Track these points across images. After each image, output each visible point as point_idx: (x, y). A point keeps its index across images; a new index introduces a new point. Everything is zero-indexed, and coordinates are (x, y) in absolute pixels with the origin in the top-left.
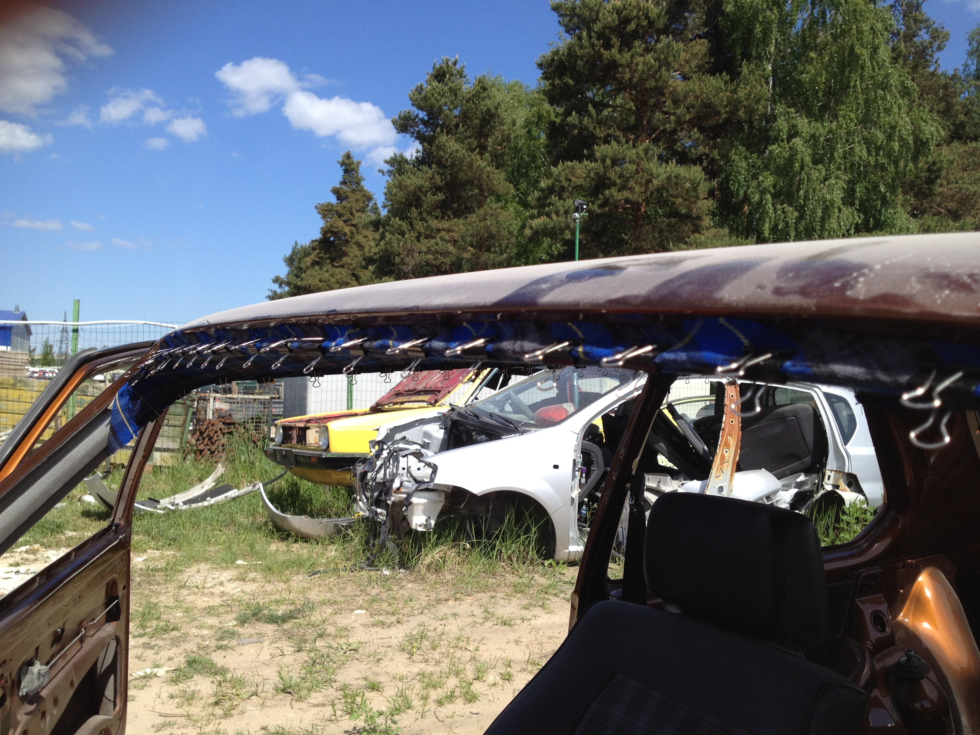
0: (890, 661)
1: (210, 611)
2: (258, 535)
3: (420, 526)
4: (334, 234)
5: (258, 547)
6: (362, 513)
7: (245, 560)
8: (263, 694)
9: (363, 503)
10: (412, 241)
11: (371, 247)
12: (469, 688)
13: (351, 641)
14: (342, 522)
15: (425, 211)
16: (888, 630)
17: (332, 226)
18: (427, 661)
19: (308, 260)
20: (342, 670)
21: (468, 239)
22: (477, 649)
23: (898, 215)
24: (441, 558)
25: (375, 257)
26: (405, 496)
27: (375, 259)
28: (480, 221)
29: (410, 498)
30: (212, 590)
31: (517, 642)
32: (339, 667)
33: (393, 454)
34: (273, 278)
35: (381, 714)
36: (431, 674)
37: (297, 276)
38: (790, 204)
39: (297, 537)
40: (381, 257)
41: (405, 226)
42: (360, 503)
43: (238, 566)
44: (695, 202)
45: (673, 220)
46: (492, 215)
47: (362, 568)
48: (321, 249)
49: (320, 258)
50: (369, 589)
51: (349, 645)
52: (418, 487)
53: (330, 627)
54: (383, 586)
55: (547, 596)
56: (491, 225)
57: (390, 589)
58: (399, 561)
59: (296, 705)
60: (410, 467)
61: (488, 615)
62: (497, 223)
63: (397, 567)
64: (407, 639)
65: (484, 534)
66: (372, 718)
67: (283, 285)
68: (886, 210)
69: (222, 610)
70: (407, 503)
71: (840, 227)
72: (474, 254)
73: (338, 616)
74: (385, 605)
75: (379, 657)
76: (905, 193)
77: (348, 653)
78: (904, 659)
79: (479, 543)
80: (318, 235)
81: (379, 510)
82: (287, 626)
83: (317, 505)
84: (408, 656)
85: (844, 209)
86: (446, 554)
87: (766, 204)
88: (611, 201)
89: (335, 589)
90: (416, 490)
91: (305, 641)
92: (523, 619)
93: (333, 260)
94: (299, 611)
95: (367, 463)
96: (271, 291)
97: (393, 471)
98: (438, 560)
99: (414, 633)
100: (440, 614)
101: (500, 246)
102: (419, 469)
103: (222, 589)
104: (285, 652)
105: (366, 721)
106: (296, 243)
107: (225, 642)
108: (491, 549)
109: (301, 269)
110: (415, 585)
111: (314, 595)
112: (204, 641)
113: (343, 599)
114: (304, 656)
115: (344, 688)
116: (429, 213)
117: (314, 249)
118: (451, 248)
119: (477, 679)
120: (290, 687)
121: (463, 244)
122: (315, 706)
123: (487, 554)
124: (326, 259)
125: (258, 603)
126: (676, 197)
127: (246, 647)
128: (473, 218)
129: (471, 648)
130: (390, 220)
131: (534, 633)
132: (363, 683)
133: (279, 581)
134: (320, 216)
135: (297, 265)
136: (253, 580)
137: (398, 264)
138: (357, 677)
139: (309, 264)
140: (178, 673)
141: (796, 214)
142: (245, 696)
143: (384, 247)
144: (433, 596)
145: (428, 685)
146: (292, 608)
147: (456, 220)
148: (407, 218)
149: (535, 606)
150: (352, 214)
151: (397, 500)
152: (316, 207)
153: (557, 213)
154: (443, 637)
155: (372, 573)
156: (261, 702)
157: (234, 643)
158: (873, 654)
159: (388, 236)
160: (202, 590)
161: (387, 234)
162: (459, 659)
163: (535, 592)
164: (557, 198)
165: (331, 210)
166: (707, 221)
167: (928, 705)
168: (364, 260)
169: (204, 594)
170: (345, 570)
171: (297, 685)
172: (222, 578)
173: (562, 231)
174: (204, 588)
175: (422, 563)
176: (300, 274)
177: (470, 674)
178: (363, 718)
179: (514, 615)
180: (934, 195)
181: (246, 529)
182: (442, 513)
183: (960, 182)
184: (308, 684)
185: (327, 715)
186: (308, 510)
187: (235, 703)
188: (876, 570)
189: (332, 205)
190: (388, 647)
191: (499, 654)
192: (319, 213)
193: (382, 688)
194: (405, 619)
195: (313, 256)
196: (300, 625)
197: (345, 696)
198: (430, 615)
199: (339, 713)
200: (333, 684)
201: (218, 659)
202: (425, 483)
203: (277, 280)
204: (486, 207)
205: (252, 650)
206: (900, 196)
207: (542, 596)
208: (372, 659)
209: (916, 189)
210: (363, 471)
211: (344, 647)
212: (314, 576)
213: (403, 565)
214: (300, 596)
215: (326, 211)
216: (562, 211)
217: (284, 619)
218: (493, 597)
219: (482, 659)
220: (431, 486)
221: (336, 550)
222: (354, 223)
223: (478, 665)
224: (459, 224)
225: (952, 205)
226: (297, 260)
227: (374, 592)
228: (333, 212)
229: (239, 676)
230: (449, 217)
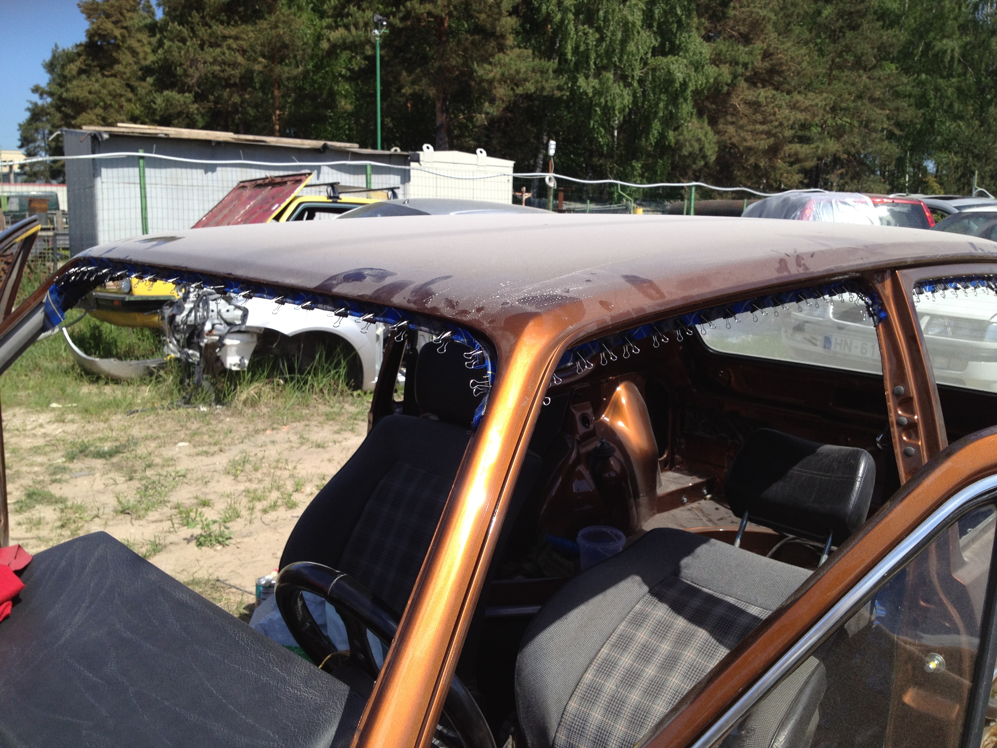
0: (590, 447)
1: (36, 450)
2: (67, 379)
3: (234, 365)
4: (103, 37)
5: (69, 390)
6: (173, 355)
7: (59, 403)
8: (104, 516)
9: (174, 345)
10: (195, 49)
11: (146, 53)
12: (290, 498)
13: (178, 469)
14: (152, 363)
15: (208, 14)
16: (591, 426)
17: (99, 28)
18: (250, 480)
19: (73, 68)
20: (174, 493)
21: (258, 48)
22: (295, 468)
23: (692, 39)
24: (256, 394)
25: (153, 66)
26: (217, 338)
27: (153, 69)
28: (271, 28)
29: (223, 340)
30: (33, 432)
31: (329, 460)
32: (171, 491)
33: (202, 298)
34: (32, 86)
35: (215, 522)
36: (256, 490)
37: (61, 85)
38: (591, 26)
39: (108, 379)
40: (160, 68)
41: (186, 32)
42: (171, 345)
43: (54, 409)
44: (499, 20)
45: (477, 37)
46: (284, 22)
47: (179, 406)
48: (88, 55)
49: (87, 65)
50: (189, 424)
51: (177, 472)
52: (229, 330)
53: (157, 458)
54: (203, 422)
55: (356, 422)
56: (284, 33)
57: (209, 424)
58: (215, 399)
59: (136, 523)
60: (220, 310)
61: (303, 441)
62: (291, 31)
63: (213, 404)
64: (230, 464)
65: (296, 371)
66: (208, 525)
67: (45, 96)
68: (681, 34)
69: (47, 449)
70: (220, 344)
71: (638, 50)
72: (265, 67)
73: (163, 449)
74: (206, 438)
75: (207, 480)
76: (700, 16)
77: (177, 479)
78: (599, 445)
79: (292, 379)
80: (83, 39)
81: (191, 352)
82: (115, 460)
83: (122, 348)
84: (233, 478)
85: (642, 32)
86: (261, 390)
87: (568, 24)
88: (413, 14)
89: (156, 427)
90: (229, 332)
91: (135, 471)
92: (335, 442)
93: (102, 68)
94: (125, 446)
95: (175, 307)
96: (31, 103)
97: (203, 314)
98: (253, 396)
99: (237, 458)
100: (260, 442)
101: (295, 56)
102: (228, 311)
103: (43, 430)
104: (118, 482)
105: (202, 528)
106: (56, 46)
107: (58, 477)
108: (304, 384)
109: (65, 77)
110: (232, 419)
111: (135, 432)
112: (37, 476)
113: (165, 434)
114: (135, 484)
115: (177, 507)
116: (212, 18)
117: (79, 55)
118: (240, 59)
119: (297, 491)
120: (128, 508)
121: (254, 55)
122: (153, 522)
123: (300, 389)
124: (95, 66)
125: (83, 442)
126: (480, 12)
127: (79, 480)
128: (263, 24)
129: (290, 467)
130: (168, 25)
131: (344, 452)
132: (195, 501)
133: (99, 422)
134: (84, 16)
135: (59, 72)
136: (73, 421)
137: (181, 76)
138: (188, 497)
139: (74, 72)
140: (20, 504)
141: (597, 36)
142: (88, 519)
143: (163, 57)
144: (251, 427)
145: (254, 498)
146: (117, 444)
147: (243, 26)
148: (188, 23)
149: (345, 430)
150: (122, 14)
151: (210, 342)
152: (78, 5)
153: (356, 26)
154: (264, 461)
155: (190, 410)
156: (104, 522)
157: (66, 476)
158: (579, 443)
159: (167, 43)
160: (24, 432)
161: (165, 41)
162: (279, 477)
163: (346, 419)
164: (355, 9)
165: (96, 10)
166: (510, 40)
167: (613, 475)
168: (141, 69)
169: (26, 436)
170: (163, 408)
171: (134, 506)
172: (41, 421)
173: (362, 45)
174: (25, 430)
175: (238, 400)
176: (64, 83)
177: (289, 486)
178: (199, 526)
179: (326, 439)
180: (728, 18)
181: (52, 373)
182: (256, 353)
183: (752, 5)
184: (144, 506)
185: (166, 528)
186: (114, 352)
187: (80, 525)
188: (587, 385)
189: (98, 4)
190: (213, 472)
191: (314, 471)
192: (83, 12)
193: (213, 504)
194: (226, 448)
195: (78, 64)
196: (128, 458)
197: (181, 513)
198: (250, 443)
199: (176, 526)
200: (167, 504)
201: (55, 490)
202: (236, 325)
203: (36, 89)
204: (278, 13)
205: (85, 482)
206: (696, 20)
207: (352, 422)
208: (200, 482)
209: (711, 12)
210: (171, 314)
211: (173, 474)
212: (132, 416)
213: (219, 401)
214: (122, 433)
215: (91, 9)
216: (361, 24)
217: (111, 454)
218: (307, 425)
219: (300, 475)
220: (243, 328)
221: (149, 391)
222: (125, 24)
223: (296, 480)
224: (248, 31)
225: (743, 29)
226: (59, 66)
227: (195, 426)
228: (99, 12)
229: (79, 503)
230: (236, 22)
